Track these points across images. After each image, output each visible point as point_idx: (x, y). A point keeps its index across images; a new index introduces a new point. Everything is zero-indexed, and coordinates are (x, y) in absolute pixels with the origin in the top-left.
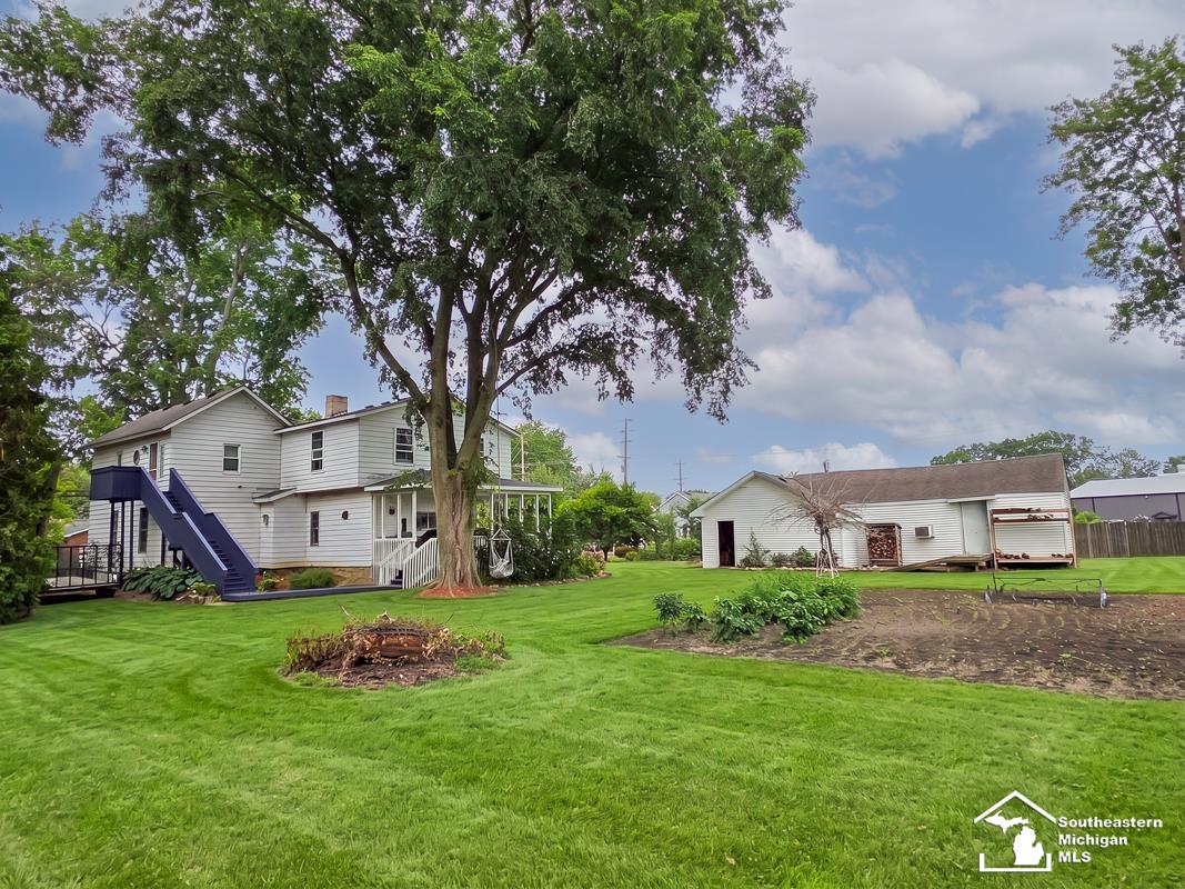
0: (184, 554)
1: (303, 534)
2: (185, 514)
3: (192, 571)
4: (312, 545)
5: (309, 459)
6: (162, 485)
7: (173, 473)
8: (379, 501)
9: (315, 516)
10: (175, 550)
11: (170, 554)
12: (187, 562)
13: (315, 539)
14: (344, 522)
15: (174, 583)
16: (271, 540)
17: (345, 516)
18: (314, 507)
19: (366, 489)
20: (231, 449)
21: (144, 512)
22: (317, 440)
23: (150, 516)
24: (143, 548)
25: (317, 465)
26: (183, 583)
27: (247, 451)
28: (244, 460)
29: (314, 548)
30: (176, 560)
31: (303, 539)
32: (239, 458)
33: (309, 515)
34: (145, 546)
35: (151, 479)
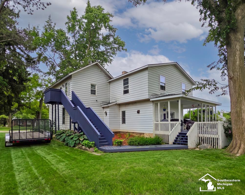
0: (78, 125)
1: (119, 119)
2: (78, 107)
3: (82, 133)
4: (122, 124)
5: (122, 89)
6: (70, 98)
7: (73, 93)
8: (157, 105)
9: (124, 113)
10: (75, 123)
11: (73, 125)
12: (80, 129)
13: (124, 121)
14: (138, 114)
15: (75, 139)
16: (109, 121)
17: (138, 112)
18: (123, 109)
19: (151, 100)
20: (93, 86)
21: (64, 109)
22: (126, 82)
23: (66, 111)
24: (64, 123)
25: (126, 92)
26: (79, 139)
27: (99, 87)
28: (98, 91)
29: (124, 125)
30: (75, 128)
31: (119, 121)
32: (96, 90)
33: (121, 112)
34: (65, 122)
35: (65, 95)
